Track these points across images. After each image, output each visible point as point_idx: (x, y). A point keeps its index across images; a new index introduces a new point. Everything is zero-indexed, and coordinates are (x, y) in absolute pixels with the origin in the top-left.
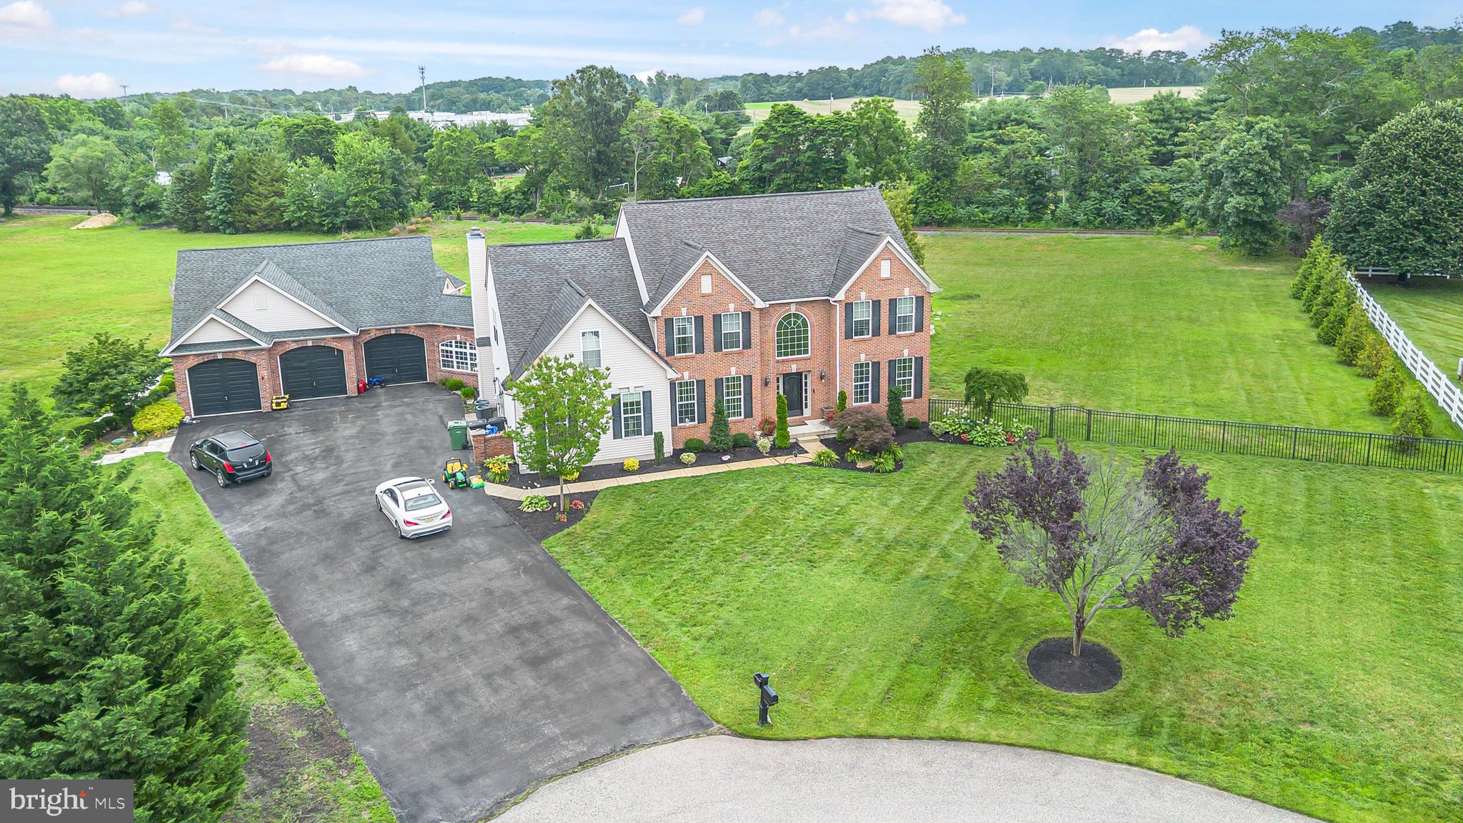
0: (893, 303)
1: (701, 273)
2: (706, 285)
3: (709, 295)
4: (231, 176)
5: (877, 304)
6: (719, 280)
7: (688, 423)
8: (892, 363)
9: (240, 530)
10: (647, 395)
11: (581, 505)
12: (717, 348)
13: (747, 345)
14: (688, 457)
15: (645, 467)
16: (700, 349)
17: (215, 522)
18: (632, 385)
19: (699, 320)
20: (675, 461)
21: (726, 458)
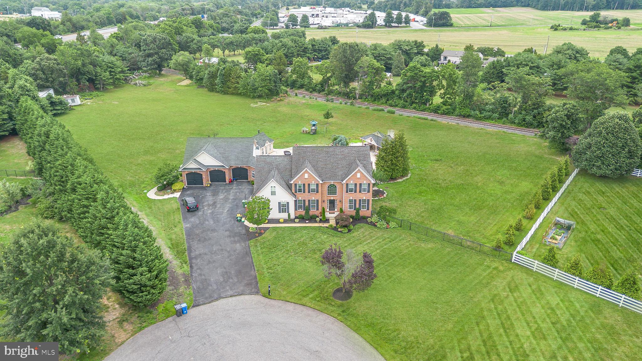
0: (361, 184)
1: (304, 173)
2: (306, 176)
3: (307, 179)
4: (224, 75)
5: (356, 185)
6: (310, 175)
7: (300, 210)
8: (360, 200)
9: (187, 226)
10: (288, 203)
11: (263, 232)
12: (309, 192)
13: (317, 192)
14: (297, 220)
15: (285, 221)
16: (304, 192)
17: (182, 222)
18: (283, 200)
19: (304, 185)
20: (293, 221)
21: (307, 222)
